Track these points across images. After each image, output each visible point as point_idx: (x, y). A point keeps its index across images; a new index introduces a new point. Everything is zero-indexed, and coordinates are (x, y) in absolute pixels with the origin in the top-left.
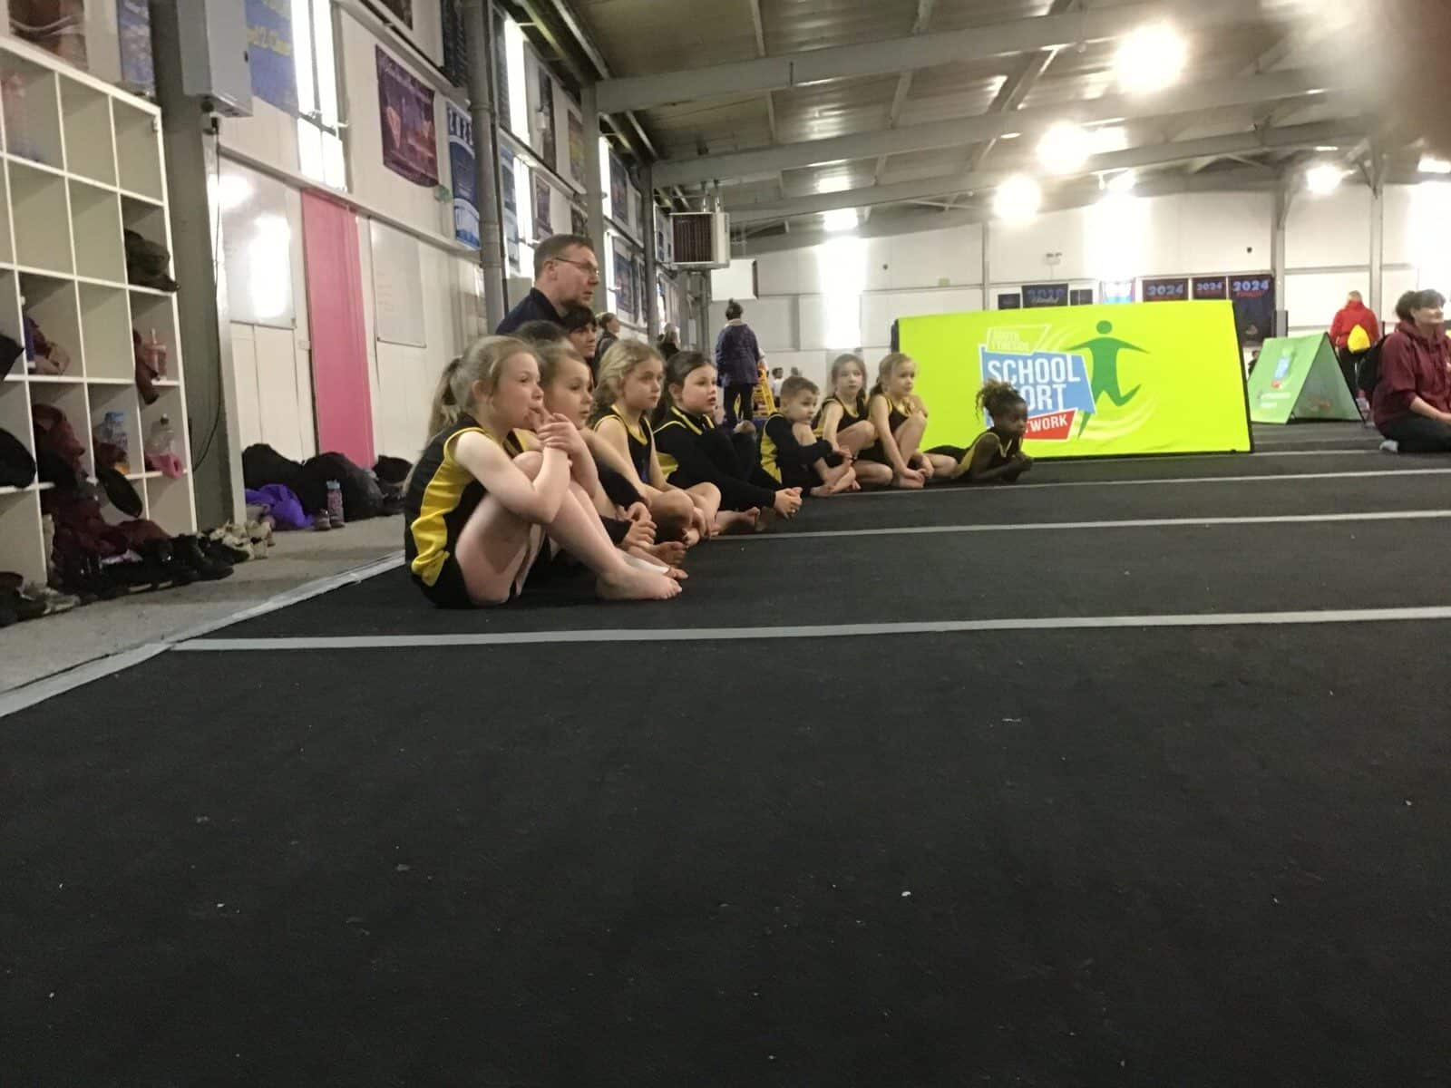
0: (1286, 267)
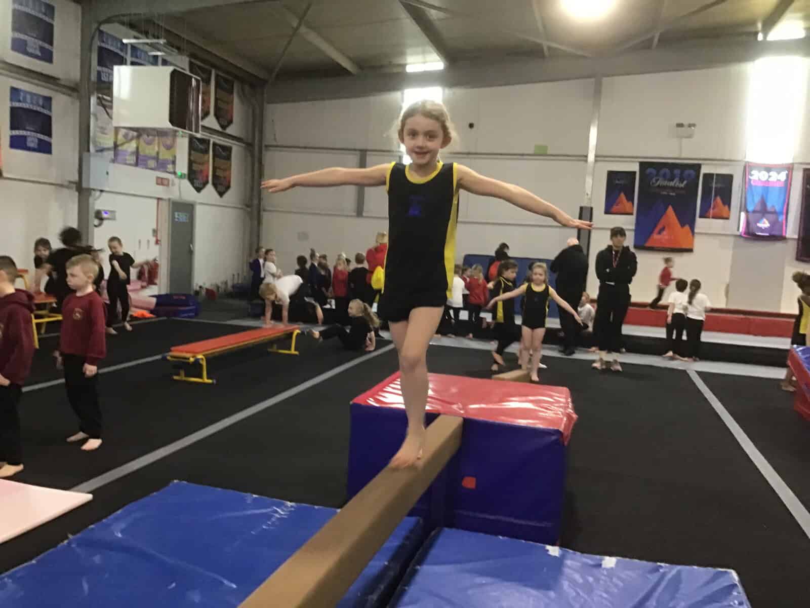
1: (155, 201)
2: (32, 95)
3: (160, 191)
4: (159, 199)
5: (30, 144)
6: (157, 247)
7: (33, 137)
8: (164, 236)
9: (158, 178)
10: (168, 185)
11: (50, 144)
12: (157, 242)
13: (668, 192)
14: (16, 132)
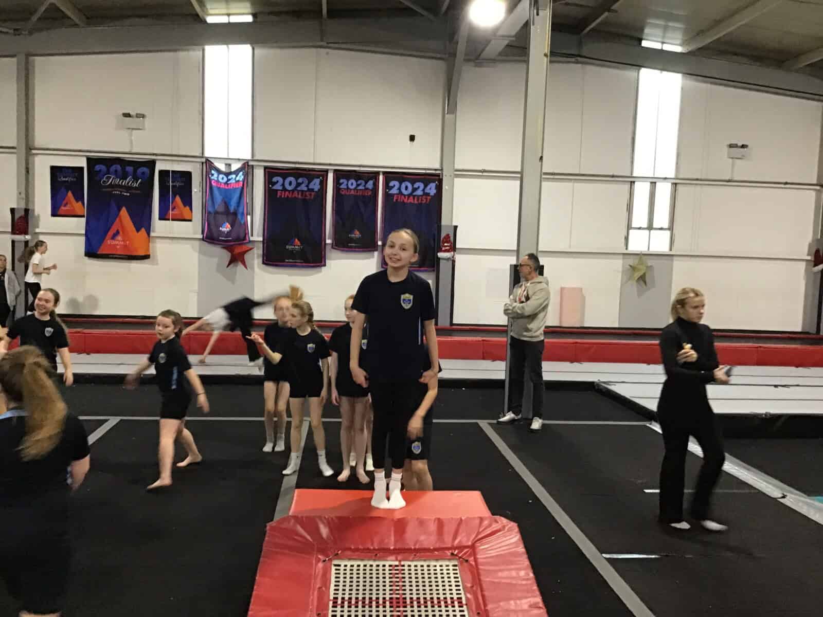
0: (457, 167)
13: (121, 192)
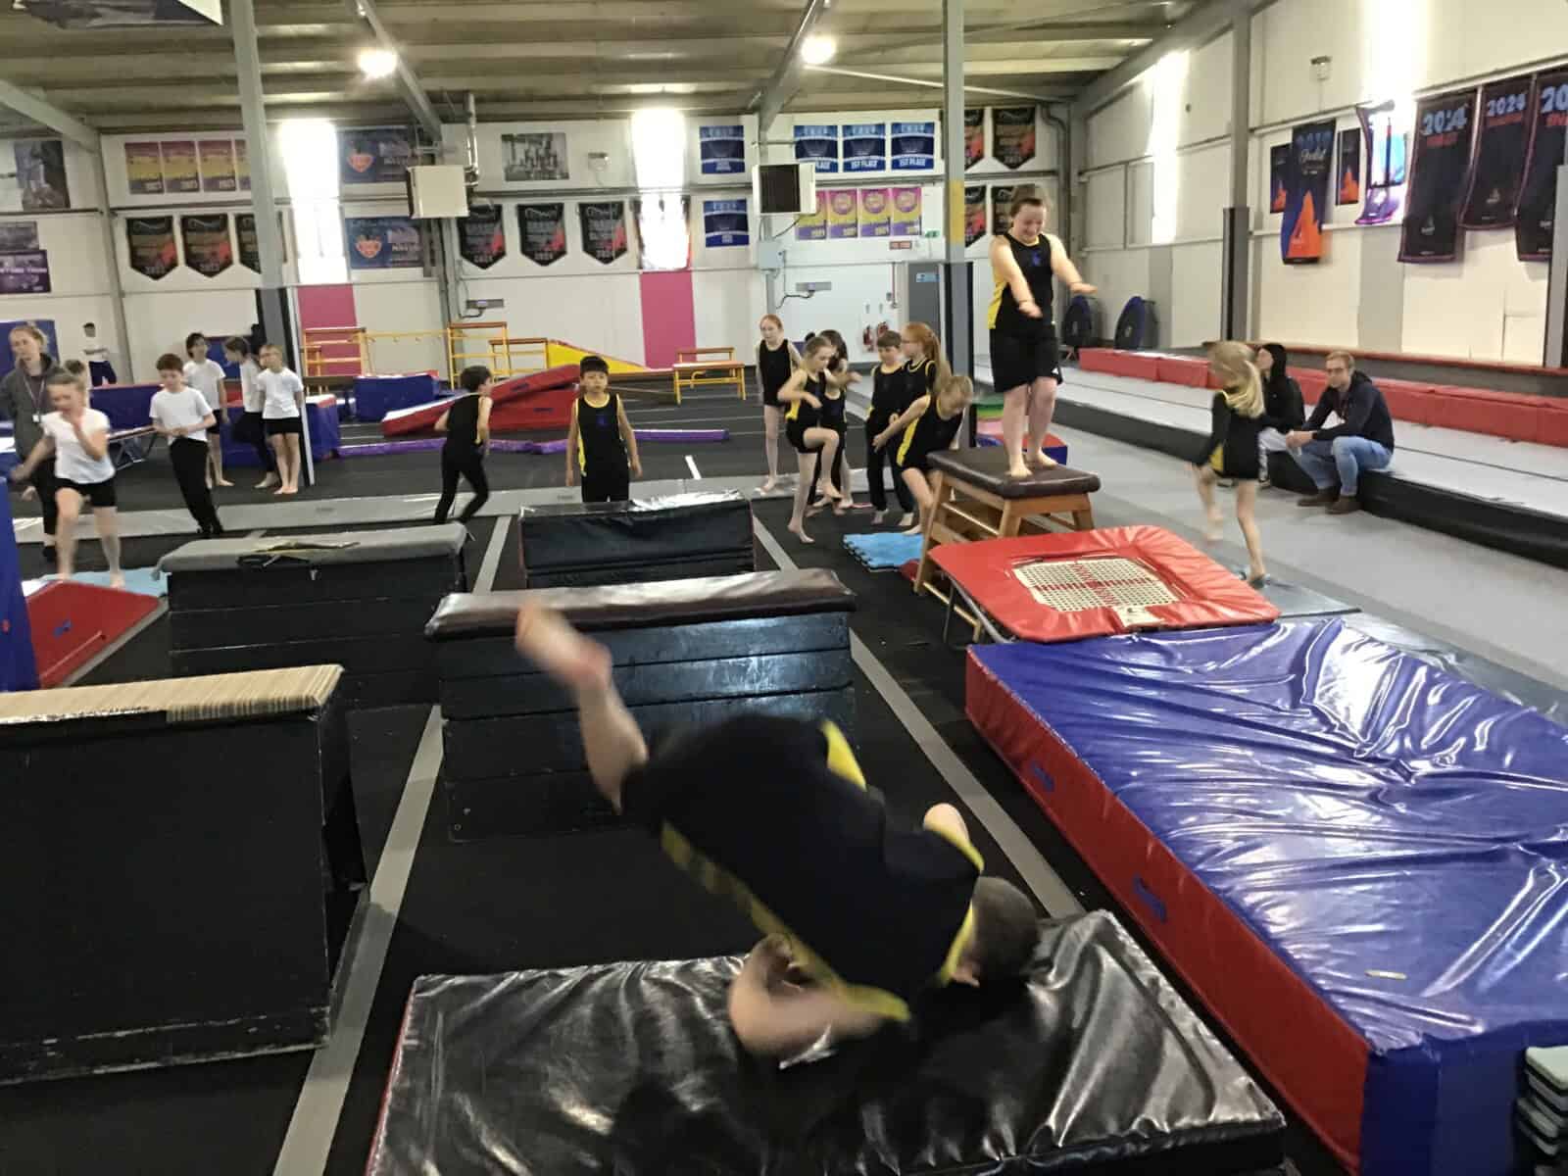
1: (891, 266)
2: (726, 202)
3: (899, 255)
4: (894, 263)
5: (725, 240)
6: (895, 311)
7: (727, 235)
8: (903, 299)
9: (891, 243)
10: (911, 247)
11: (747, 237)
12: (894, 306)
14: (711, 235)
